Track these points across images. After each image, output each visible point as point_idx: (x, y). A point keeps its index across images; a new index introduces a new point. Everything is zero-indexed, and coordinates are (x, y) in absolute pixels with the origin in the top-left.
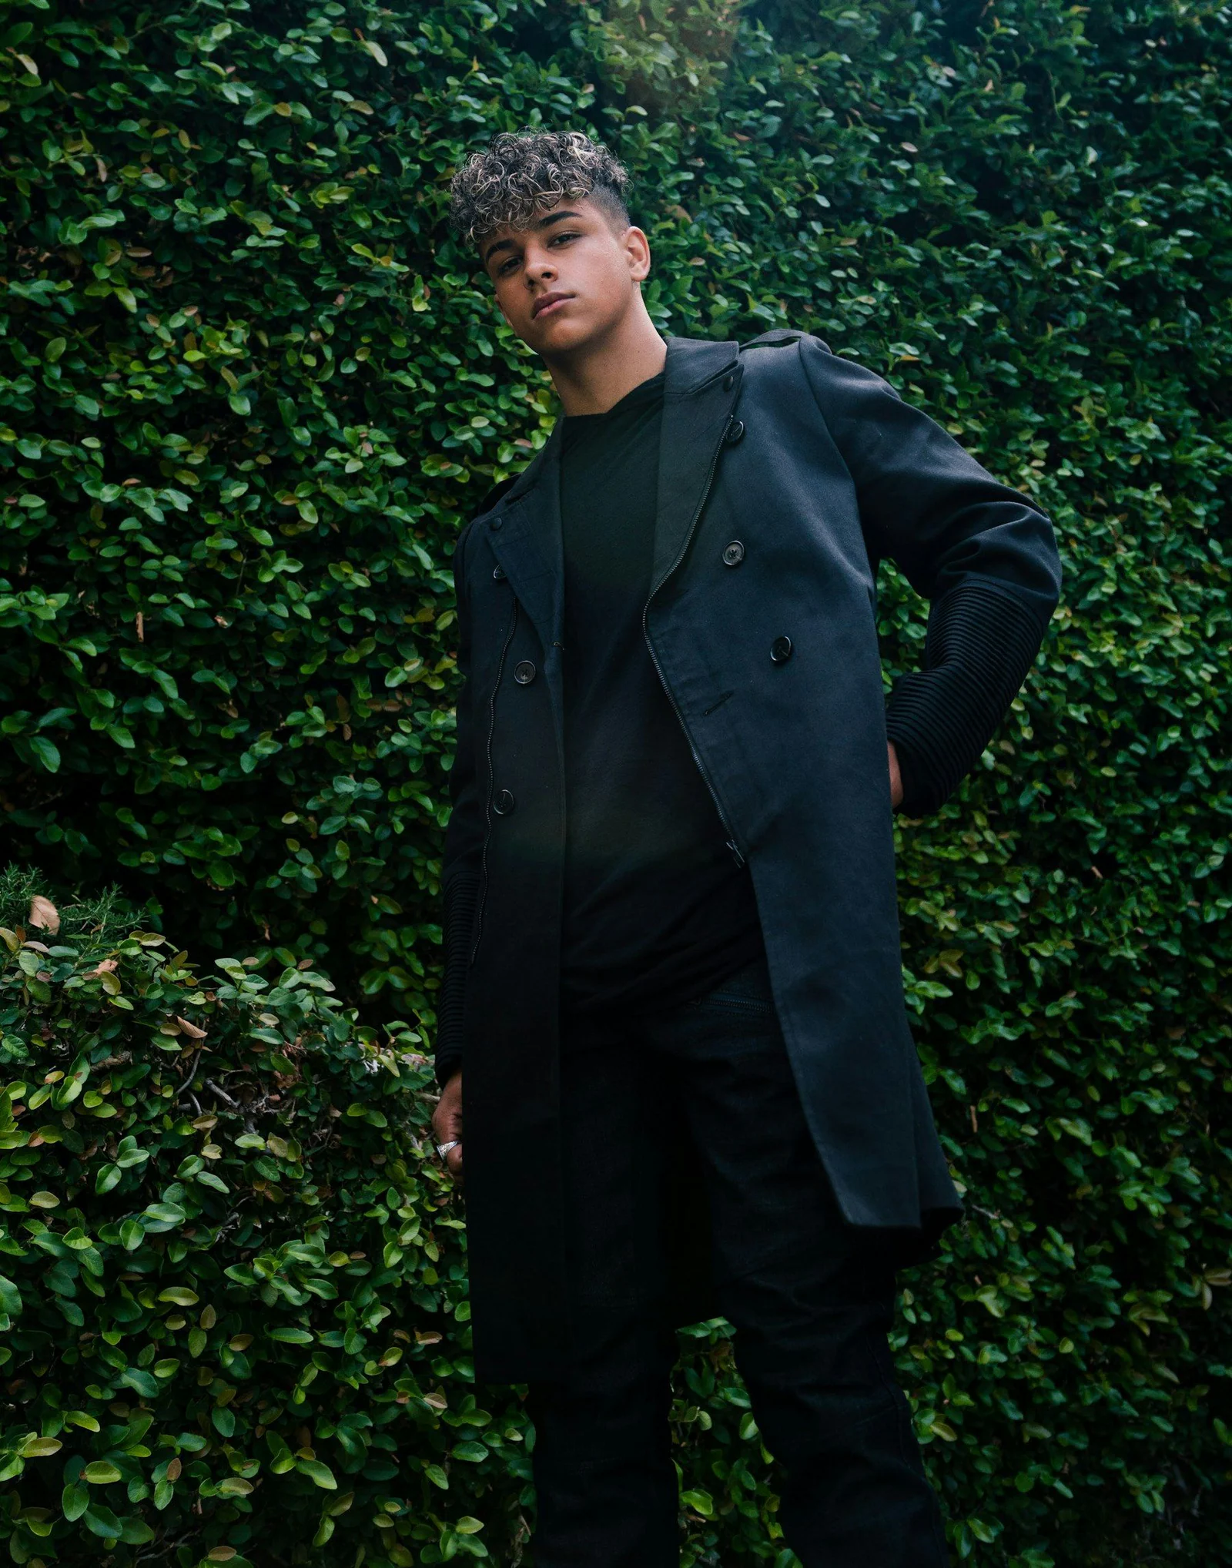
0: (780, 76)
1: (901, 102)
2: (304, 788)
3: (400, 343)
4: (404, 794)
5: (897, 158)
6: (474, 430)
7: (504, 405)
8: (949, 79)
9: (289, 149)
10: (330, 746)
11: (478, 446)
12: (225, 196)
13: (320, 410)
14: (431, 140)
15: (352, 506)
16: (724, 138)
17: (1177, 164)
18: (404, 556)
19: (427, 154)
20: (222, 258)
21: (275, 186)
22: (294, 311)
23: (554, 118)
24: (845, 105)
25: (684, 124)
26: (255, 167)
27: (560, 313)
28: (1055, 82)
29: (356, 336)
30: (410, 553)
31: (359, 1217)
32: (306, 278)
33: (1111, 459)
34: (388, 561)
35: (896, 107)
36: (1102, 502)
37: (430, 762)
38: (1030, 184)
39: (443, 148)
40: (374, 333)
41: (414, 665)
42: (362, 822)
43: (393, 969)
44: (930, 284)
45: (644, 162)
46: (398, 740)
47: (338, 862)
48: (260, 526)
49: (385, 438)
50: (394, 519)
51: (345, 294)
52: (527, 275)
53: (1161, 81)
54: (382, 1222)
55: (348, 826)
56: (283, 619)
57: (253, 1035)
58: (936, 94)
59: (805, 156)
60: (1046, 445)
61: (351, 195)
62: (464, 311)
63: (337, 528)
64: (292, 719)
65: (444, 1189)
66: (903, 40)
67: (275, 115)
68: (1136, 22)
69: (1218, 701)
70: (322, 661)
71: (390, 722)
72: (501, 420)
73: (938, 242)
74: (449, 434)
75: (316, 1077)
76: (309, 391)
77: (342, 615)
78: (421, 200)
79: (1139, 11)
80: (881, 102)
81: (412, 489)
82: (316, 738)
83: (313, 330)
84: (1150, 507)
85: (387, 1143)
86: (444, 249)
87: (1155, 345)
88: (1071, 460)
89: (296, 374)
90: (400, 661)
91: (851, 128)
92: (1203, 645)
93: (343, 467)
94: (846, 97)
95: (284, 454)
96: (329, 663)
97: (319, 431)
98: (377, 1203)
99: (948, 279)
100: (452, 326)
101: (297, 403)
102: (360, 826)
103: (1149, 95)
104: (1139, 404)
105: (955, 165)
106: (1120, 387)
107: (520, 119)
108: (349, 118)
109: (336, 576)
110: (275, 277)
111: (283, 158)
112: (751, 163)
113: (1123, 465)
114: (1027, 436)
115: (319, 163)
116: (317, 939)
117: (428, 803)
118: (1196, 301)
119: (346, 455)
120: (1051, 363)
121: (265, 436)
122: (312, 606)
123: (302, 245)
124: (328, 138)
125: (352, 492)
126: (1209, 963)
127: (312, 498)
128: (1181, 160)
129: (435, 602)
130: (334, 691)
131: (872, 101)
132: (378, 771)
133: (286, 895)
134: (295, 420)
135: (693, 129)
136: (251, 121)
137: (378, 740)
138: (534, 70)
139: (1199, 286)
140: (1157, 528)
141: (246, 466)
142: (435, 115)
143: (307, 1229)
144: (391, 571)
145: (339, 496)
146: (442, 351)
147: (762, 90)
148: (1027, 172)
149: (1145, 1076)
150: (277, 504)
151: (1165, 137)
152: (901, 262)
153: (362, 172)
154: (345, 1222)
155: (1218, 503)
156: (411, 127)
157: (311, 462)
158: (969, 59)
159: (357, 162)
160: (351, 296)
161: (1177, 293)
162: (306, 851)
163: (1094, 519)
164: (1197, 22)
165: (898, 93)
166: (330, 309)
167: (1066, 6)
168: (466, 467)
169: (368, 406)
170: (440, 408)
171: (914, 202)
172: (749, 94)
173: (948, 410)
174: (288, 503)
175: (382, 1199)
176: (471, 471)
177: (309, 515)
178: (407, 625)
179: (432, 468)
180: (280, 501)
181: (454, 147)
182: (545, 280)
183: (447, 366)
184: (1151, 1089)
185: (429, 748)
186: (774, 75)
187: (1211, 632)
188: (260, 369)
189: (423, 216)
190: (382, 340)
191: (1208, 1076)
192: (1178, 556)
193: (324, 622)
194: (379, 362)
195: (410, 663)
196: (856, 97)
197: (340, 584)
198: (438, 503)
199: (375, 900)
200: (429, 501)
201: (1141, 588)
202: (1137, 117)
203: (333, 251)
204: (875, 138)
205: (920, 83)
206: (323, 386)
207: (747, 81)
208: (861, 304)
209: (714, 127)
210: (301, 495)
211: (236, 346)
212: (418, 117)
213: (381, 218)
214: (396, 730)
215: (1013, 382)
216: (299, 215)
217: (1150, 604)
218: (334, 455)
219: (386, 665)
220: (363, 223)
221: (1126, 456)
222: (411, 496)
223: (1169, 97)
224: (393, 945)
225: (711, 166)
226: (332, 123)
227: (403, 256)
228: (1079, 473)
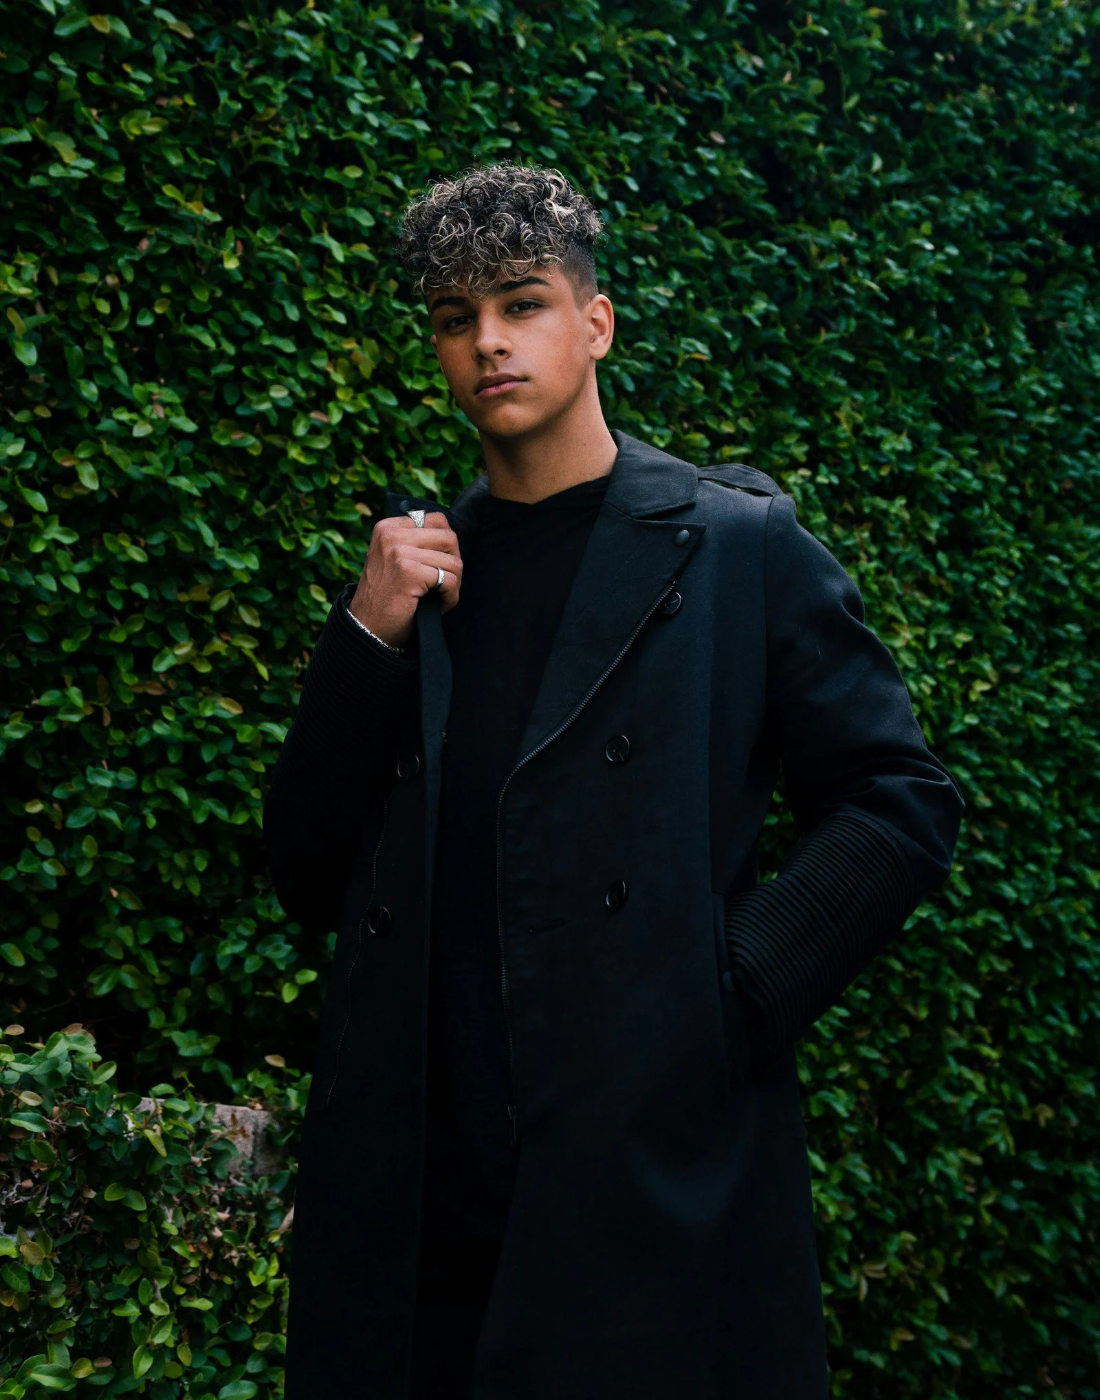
0: (600, 45)
1: (707, 85)
2: (52, 773)
3: (202, 296)
4: (159, 784)
5: (704, 146)
6: (273, 401)
7: (304, 374)
8: (755, 67)
9: (101, 67)
10: (85, 731)
11: (274, 418)
12: (24, 110)
13: (108, 361)
14: (254, 73)
15: (135, 472)
16: (542, 105)
17: (942, 176)
18: (184, 529)
19: (247, 90)
20: (17, 182)
21: (83, 110)
22: (91, 250)
23: (379, 64)
24: (652, 79)
25: (504, 85)
26: (63, 84)
27: (508, 397)
28: (846, 81)
29: (156, 284)
30: (191, 526)
31: (105, 1315)
32: (107, 213)
33: (865, 468)
34: (167, 533)
35: (702, 88)
36: (850, 508)
37: (190, 752)
38: (813, 180)
39: (266, 87)
40: (174, 283)
41: (184, 649)
42: (113, 816)
43: (126, 967)
44: (717, 276)
45: (463, 123)
46: (159, 729)
47: (83, 858)
48: (35, 487)
49: (176, 399)
50: (177, 490)
51: (149, 237)
52: (477, 349)
53: (936, 90)
54: (132, 1321)
55: (98, 818)
56: (50, 592)
57: (14, 1121)
58: (738, 80)
59: (614, 130)
60: (805, 448)
61: (164, 128)
62: (270, 267)
63: (115, 493)
64: (46, 700)
65: (193, 1264)
66: (714, 19)
67: (91, 28)
68: (923, 30)
69: (933, 713)
70: (85, 637)
71: (152, 707)
72: (298, 389)
73: (728, 233)
74: (242, 399)
75: (70, 1153)
76: (100, 339)
77: (112, 588)
78: (236, 139)
79: (928, 20)
80: (688, 81)
81: (198, 456)
82: (71, 723)
83: (109, 272)
84: (893, 518)
85: (141, 1224)
86: (255, 195)
87: (909, 354)
88: (827, 465)
89: (86, 319)
90: (172, 643)
91: (658, 105)
92: (923, 655)
93: (131, 429)
94: (655, 71)
95: (65, 406)
96: (93, 639)
97: (107, 386)
98: (127, 1296)
99: (735, 272)
100: (256, 281)
101: (85, 351)
102: (110, 821)
103: (924, 104)
104: (892, 413)
105: (750, 155)
106: (875, 396)
107: (344, 61)
108: (168, 40)
109: (111, 547)
110: (73, 209)
111: (94, 78)
112: (565, 135)
113: (873, 475)
114: (791, 440)
115: (133, 88)
116: (47, 932)
117: (183, 795)
118: (946, 312)
119: (134, 416)
120: (819, 367)
121: (47, 385)
122: (83, 579)
123: (106, 176)
124: (146, 62)
125: (136, 456)
126: (898, 966)
127: (92, 460)
128: (946, 172)
129: (211, 578)
130: (94, 669)
131: (679, 78)
132: (134, 759)
133: (20, 888)
134: (81, 372)
135: (511, 91)
136: (63, 31)
137: (138, 726)
138: (362, 11)
139: (950, 299)
140: (896, 538)
141: (22, 417)
142: (258, 48)
143: (50, 1336)
144: (170, 545)
145: (124, 461)
146: (244, 309)
147: (582, 57)
148: (813, 169)
149: (831, 1074)
150: (53, 463)
151: (934, 146)
152: (696, 253)
153: (177, 102)
154: (90, 1320)
155: (949, 516)
156: (232, 57)
157: (94, 419)
158: (775, 49)
159: (171, 91)
160: (154, 240)
161: (930, 303)
162: (47, 841)
163: (844, 526)
164: (979, 39)
165: (704, 74)
166: (131, 254)
167: (869, 5)
168: (257, 436)
169: (159, 360)
170: (238, 371)
171: (709, 189)
172: (566, 58)
173: (722, 406)
174: (67, 464)
175: (133, 1291)
176: (263, 442)
177: (89, 480)
178: (179, 603)
179: (223, 436)
180: (59, 460)
181: (276, 85)
182: (498, 357)
183: (249, 326)
184: (835, 1088)
185: (190, 736)
186: (595, 43)
187: (932, 644)
188: (47, 311)
189: (236, 157)
190: (182, 290)
191: (883, 1073)
192: (910, 566)
193: (91, 594)
194: (177, 316)
195: (181, 647)
196: (665, 73)
197: (113, 555)
198: (224, 474)
199: (115, 893)
200: (215, 470)
201: (876, 597)
202: (912, 124)
203: (138, 187)
204: (682, 121)
205: (726, 67)
206: (115, 336)
207: (568, 45)
208: (657, 294)
209: (533, 92)
210: (82, 455)
211: (26, 285)
212: (241, 48)
213: (195, 157)
214: (158, 716)
215: (783, 383)
216: (105, 143)
217: (884, 613)
218: (124, 416)
219: (155, 645)
220: (175, 160)
221: (877, 465)
222: (197, 463)
223: (944, 109)
224: (130, 942)
225: (525, 133)
226: (150, 44)
227: (212, 200)
228: (835, 480)
